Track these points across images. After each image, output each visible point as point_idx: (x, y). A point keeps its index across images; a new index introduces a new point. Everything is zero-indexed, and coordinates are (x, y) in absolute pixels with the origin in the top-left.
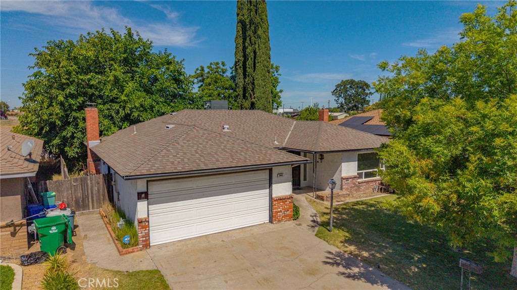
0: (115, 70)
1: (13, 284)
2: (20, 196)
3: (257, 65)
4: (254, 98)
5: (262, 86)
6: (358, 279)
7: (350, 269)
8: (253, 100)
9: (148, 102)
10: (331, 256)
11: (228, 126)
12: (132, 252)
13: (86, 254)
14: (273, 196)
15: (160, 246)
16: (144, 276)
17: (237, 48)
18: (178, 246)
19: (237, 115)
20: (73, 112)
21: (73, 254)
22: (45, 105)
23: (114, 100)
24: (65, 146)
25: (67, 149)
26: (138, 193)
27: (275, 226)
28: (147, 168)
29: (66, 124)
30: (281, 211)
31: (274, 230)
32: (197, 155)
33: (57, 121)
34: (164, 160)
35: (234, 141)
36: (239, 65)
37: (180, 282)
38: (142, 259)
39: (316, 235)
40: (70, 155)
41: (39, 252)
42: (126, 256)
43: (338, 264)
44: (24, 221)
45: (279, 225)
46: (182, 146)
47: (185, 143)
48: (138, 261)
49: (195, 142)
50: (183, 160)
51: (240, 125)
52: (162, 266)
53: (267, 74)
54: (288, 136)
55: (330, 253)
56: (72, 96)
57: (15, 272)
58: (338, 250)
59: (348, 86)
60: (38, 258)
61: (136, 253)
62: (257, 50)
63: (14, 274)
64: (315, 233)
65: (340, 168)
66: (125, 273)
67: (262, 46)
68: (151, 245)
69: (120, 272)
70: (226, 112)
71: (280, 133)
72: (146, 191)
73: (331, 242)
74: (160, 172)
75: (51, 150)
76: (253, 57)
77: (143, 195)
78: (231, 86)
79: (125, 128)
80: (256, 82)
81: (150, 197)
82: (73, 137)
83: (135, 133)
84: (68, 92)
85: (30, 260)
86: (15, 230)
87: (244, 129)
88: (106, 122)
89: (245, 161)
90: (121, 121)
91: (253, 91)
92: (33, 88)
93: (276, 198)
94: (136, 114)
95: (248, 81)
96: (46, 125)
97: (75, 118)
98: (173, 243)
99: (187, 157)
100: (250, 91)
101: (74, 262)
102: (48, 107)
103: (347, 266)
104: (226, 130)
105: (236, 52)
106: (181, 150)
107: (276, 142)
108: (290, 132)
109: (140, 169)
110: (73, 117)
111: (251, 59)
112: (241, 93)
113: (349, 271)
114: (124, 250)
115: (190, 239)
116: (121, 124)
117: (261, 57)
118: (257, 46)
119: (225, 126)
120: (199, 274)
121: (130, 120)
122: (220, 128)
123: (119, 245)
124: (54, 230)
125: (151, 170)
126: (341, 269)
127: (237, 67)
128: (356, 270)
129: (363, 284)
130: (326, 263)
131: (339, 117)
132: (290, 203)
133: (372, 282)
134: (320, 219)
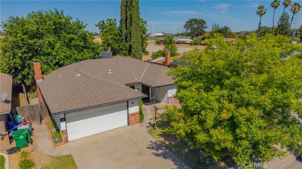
0: (49, 37)
1: (5, 164)
2: (3, 121)
3: (132, 23)
4: (131, 42)
5: (135, 35)
6: (160, 156)
7: (158, 151)
8: (130, 43)
9: (69, 53)
10: (151, 144)
11: (110, 70)
12: (60, 145)
13: (38, 146)
14: (129, 113)
15: (73, 141)
16: (64, 158)
17: (121, 12)
18: (81, 141)
19: (117, 62)
20: (27, 61)
21: (31, 147)
22: (11, 58)
23: (49, 54)
24: (24, 78)
25: (25, 81)
26: (60, 119)
27: (130, 127)
28: (64, 108)
29: (23, 67)
30: (133, 120)
31: (129, 130)
32: (89, 97)
33: (19, 67)
34: (72, 102)
35: (109, 86)
36: (123, 22)
37: (80, 161)
38: (64, 149)
39: (148, 132)
40: (27, 84)
41: (16, 147)
42: (57, 147)
43: (153, 148)
44: (7, 133)
45: (132, 126)
46: (82, 92)
47: (83, 90)
48: (62, 150)
49: (89, 89)
50: (82, 101)
51: (118, 68)
52: (73, 152)
53: (138, 28)
54: (143, 74)
55: (152, 142)
56: (25, 52)
57: (5, 158)
58: (156, 140)
59: (193, 23)
60: (15, 151)
61: (62, 146)
62: (132, 15)
63: (5, 160)
64: (148, 131)
65: (167, 93)
66: (56, 157)
67: (135, 12)
68: (69, 141)
69: (53, 156)
70: (110, 60)
71: (139, 72)
72: (64, 117)
73: (154, 136)
74: (70, 110)
75: (17, 81)
76: (130, 18)
77: (63, 120)
78: (119, 33)
79: (56, 69)
80: (132, 33)
81: (66, 119)
82: (28, 74)
83: (61, 76)
84: (23, 51)
85: (11, 151)
86: (3, 137)
87: (119, 71)
88: (46, 67)
89: (114, 99)
90: (54, 66)
91: (130, 38)
92: (3, 48)
93: (131, 114)
94: (62, 62)
95: (128, 32)
96: (13, 69)
97: (29, 64)
98: (79, 139)
99: (84, 99)
100: (129, 38)
101: (32, 151)
102: (13, 59)
103: (157, 150)
104: (110, 73)
105: (121, 14)
106: (82, 95)
107: (136, 79)
108: (145, 71)
109: (60, 108)
110: (28, 64)
111: (130, 19)
112: (124, 38)
113: (157, 152)
114: (56, 145)
115: (88, 137)
116: (54, 67)
117: (135, 19)
118: (132, 11)
119: (109, 70)
120: (90, 157)
121: (59, 65)
122: (107, 71)
123: (54, 142)
124: (22, 137)
125: (66, 109)
126: (154, 151)
127: (122, 23)
128: (160, 151)
129: (161, 159)
130: (148, 148)
131: (187, 42)
132: (138, 116)
133: (165, 157)
134: (153, 122)
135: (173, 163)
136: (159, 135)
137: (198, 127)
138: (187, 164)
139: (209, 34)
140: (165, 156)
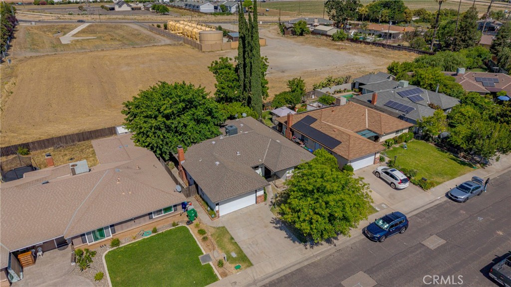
1: (190, 232)
4: (251, 94)
5: (255, 87)
10: (273, 220)
11: (239, 152)
12: (215, 219)
13: (202, 220)
14: (257, 196)
16: (221, 229)
21: (198, 220)
26: (216, 204)
27: (258, 205)
30: (260, 200)
31: (257, 207)
36: (240, 66)
38: (219, 222)
39: (270, 210)
43: (274, 223)
46: (226, 184)
52: (225, 225)
53: (259, 79)
54: (266, 153)
55: (273, 218)
58: (276, 217)
60: (190, 223)
61: (217, 220)
62: (252, 64)
63: (188, 229)
68: (220, 216)
69: (215, 227)
70: (237, 138)
71: (262, 151)
73: (274, 214)
74: (223, 199)
76: (250, 66)
80: (251, 84)
81: (219, 204)
83: (201, 160)
85: (188, 223)
87: (246, 152)
91: (250, 88)
95: (247, 81)
99: (229, 190)
100: (248, 88)
101: (200, 223)
103: (276, 224)
104: (238, 154)
107: (260, 160)
108: (267, 150)
113: (276, 226)
114: (212, 219)
115: (230, 213)
120: (236, 228)
122: (236, 153)
123: (211, 217)
126: (274, 225)
128: (278, 225)
129: (278, 230)
130: (271, 222)
131: (328, 33)
132: (263, 197)
133: (281, 230)
134: (274, 201)
135: (286, 233)
136: (278, 213)
137: (297, 220)
138: (294, 234)
139: (367, 10)
140: (281, 228)
